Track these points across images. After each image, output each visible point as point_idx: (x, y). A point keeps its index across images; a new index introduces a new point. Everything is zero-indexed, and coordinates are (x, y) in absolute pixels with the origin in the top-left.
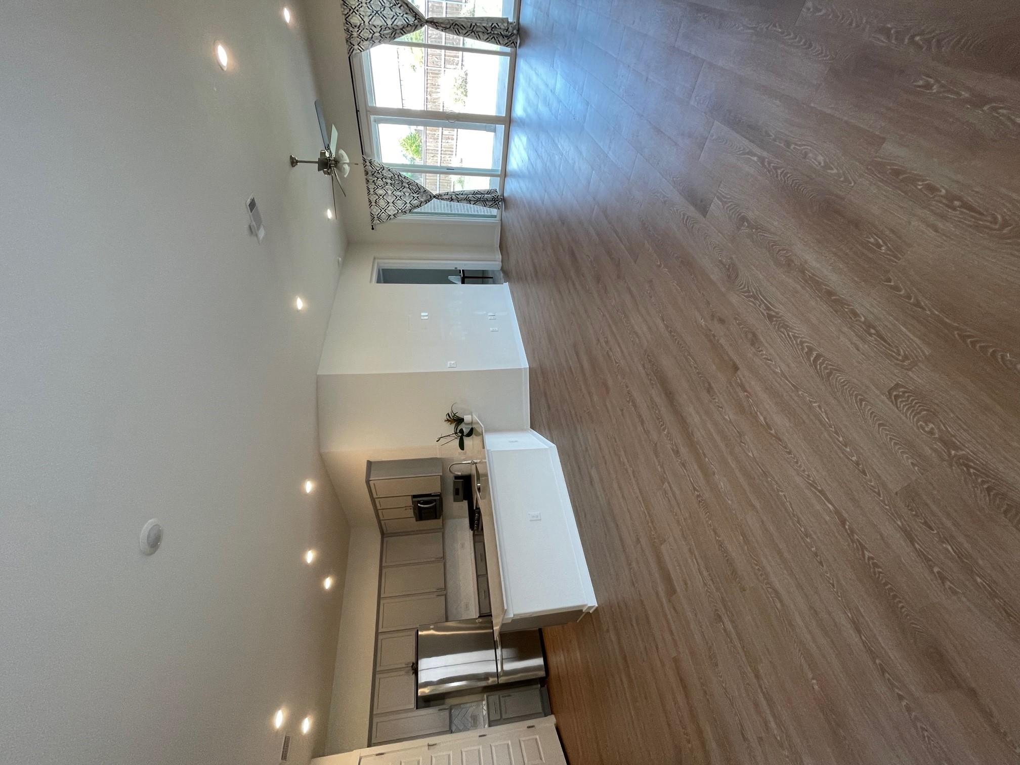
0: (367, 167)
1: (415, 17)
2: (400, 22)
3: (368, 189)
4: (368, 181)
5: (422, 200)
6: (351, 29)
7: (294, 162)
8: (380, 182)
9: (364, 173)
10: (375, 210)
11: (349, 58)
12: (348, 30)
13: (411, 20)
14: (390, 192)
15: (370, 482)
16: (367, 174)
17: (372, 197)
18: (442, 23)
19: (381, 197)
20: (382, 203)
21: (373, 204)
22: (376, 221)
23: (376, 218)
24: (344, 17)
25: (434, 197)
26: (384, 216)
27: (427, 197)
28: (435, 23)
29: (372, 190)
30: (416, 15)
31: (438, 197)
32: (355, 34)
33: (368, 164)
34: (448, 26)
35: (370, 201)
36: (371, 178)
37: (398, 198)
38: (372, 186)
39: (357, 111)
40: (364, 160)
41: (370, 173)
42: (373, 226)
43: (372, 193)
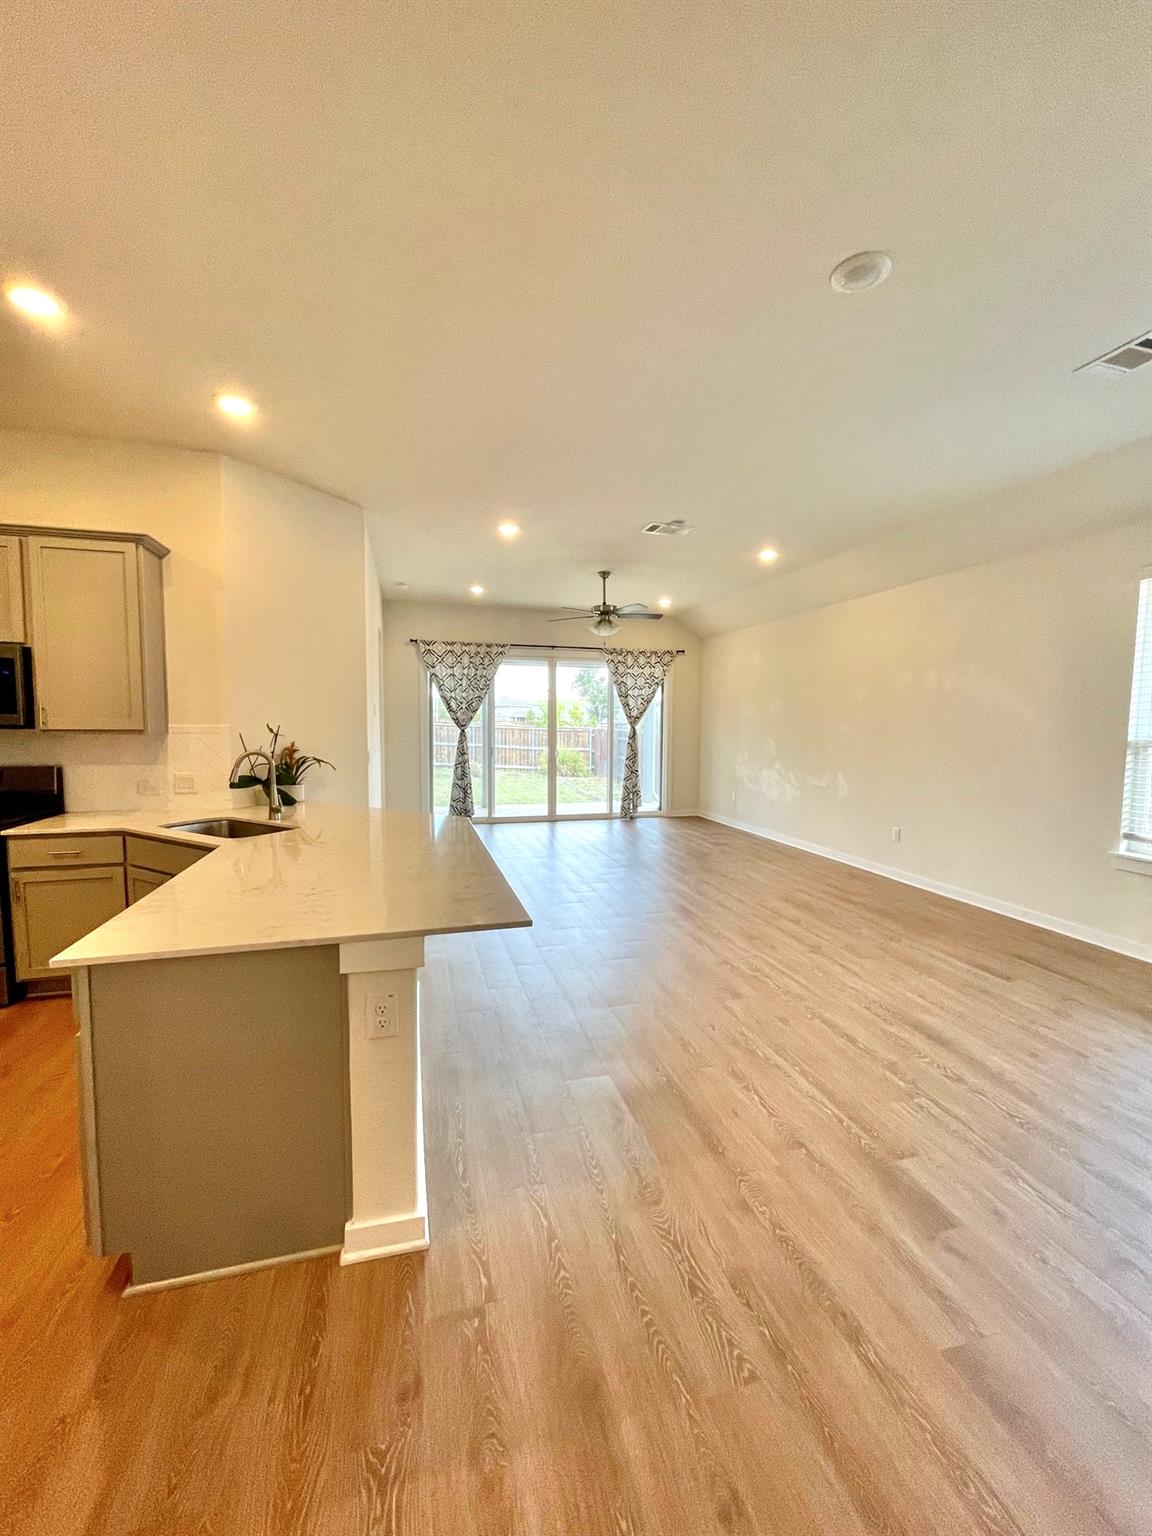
0: (496, 647)
2: (631, 702)
3: (469, 645)
4: (479, 645)
5: (458, 714)
7: (605, 575)
8: (478, 660)
9: (489, 642)
10: (440, 648)
11: (601, 649)
13: (634, 713)
14: (466, 671)
15: (134, 545)
16: (488, 646)
17: (458, 648)
19: (459, 659)
20: (450, 659)
21: (449, 648)
22: (422, 648)
23: (428, 648)
24: (631, 651)
25: (463, 731)
26: (432, 659)
27: (463, 720)
28: (633, 736)
29: (467, 648)
30: (638, 718)
31: (462, 734)
32: (619, 658)
33: (500, 649)
35: (453, 644)
36: (483, 650)
37: (460, 682)
38: (473, 649)
39: (553, 647)
40: (505, 646)
41: (489, 649)
42: (416, 641)
43: (464, 648)
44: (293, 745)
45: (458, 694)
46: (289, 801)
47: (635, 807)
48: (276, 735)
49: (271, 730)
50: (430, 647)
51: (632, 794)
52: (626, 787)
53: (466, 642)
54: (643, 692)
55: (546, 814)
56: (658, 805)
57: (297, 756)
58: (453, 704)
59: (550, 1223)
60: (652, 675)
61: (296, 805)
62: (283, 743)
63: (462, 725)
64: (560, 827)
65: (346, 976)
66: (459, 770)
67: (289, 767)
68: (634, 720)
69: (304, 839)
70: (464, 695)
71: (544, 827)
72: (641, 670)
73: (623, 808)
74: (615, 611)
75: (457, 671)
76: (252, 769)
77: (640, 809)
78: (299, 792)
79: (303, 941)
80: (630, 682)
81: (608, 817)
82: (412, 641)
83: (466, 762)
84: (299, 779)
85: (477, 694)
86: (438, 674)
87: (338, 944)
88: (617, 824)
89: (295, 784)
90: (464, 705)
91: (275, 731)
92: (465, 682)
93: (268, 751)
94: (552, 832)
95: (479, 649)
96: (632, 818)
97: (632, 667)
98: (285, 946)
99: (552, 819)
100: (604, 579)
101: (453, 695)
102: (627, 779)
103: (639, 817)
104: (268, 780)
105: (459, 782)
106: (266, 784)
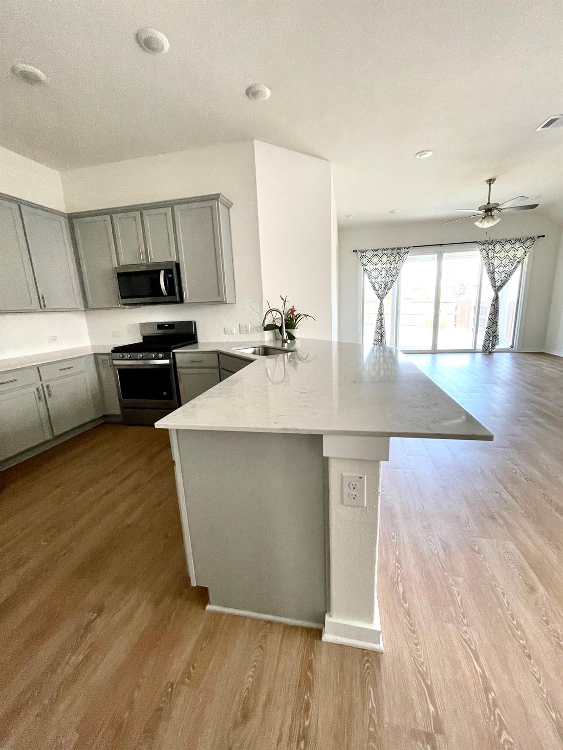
0: (404, 249)
1: (500, 287)
2: (497, 276)
3: (387, 249)
4: (393, 249)
5: (379, 292)
6: (493, 245)
7: (490, 181)
8: (392, 258)
9: (399, 246)
10: (370, 253)
11: (477, 242)
12: (492, 242)
13: (498, 284)
14: (384, 266)
16: (399, 249)
17: (380, 252)
18: (497, 304)
19: (381, 259)
20: (375, 260)
21: (375, 253)
22: (360, 254)
23: (362, 254)
24: (500, 240)
25: (382, 301)
26: (365, 261)
27: (382, 295)
28: (496, 299)
29: (386, 252)
30: (501, 287)
31: (381, 303)
32: (490, 247)
33: (406, 250)
34: (496, 308)
35: (377, 250)
36: (395, 252)
37: (381, 273)
38: (389, 252)
39: (441, 245)
40: (409, 248)
41: (399, 251)
42: (356, 251)
43: (384, 252)
44: (293, 307)
45: (379, 280)
46: (292, 337)
47: (493, 345)
48: (285, 301)
49: (282, 299)
50: (364, 254)
51: (492, 336)
52: (487, 333)
53: (385, 248)
54: (506, 269)
55: (430, 349)
56: (511, 344)
57: (296, 313)
58: (377, 286)
59: (483, 671)
60: (515, 256)
61: (295, 340)
62: (289, 306)
63: (381, 298)
64: (439, 357)
65: (327, 458)
66: (379, 324)
67: (292, 319)
68: (497, 289)
69: (299, 358)
70: (383, 280)
71: (428, 357)
72: (506, 254)
73: (484, 346)
74: (496, 207)
75: (379, 266)
76: (274, 320)
77: (497, 347)
78: (296, 333)
79: (297, 430)
80: (496, 262)
81: (473, 352)
82: (354, 251)
83: (382, 319)
84: (296, 327)
85: (391, 279)
86: (368, 269)
87: (321, 436)
88: (479, 356)
89: (294, 329)
90: (383, 286)
91: (284, 299)
92: (384, 273)
93: (281, 310)
94: (434, 359)
95: (393, 252)
96: (490, 353)
97: (500, 252)
98: (285, 432)
99: (434, 352)
100: (490, 184)
101: (376, 280)
102: (488, 328)
103: (496, 352)
104: (282, 326)
105: (379, 330)
106: (280, 328)
